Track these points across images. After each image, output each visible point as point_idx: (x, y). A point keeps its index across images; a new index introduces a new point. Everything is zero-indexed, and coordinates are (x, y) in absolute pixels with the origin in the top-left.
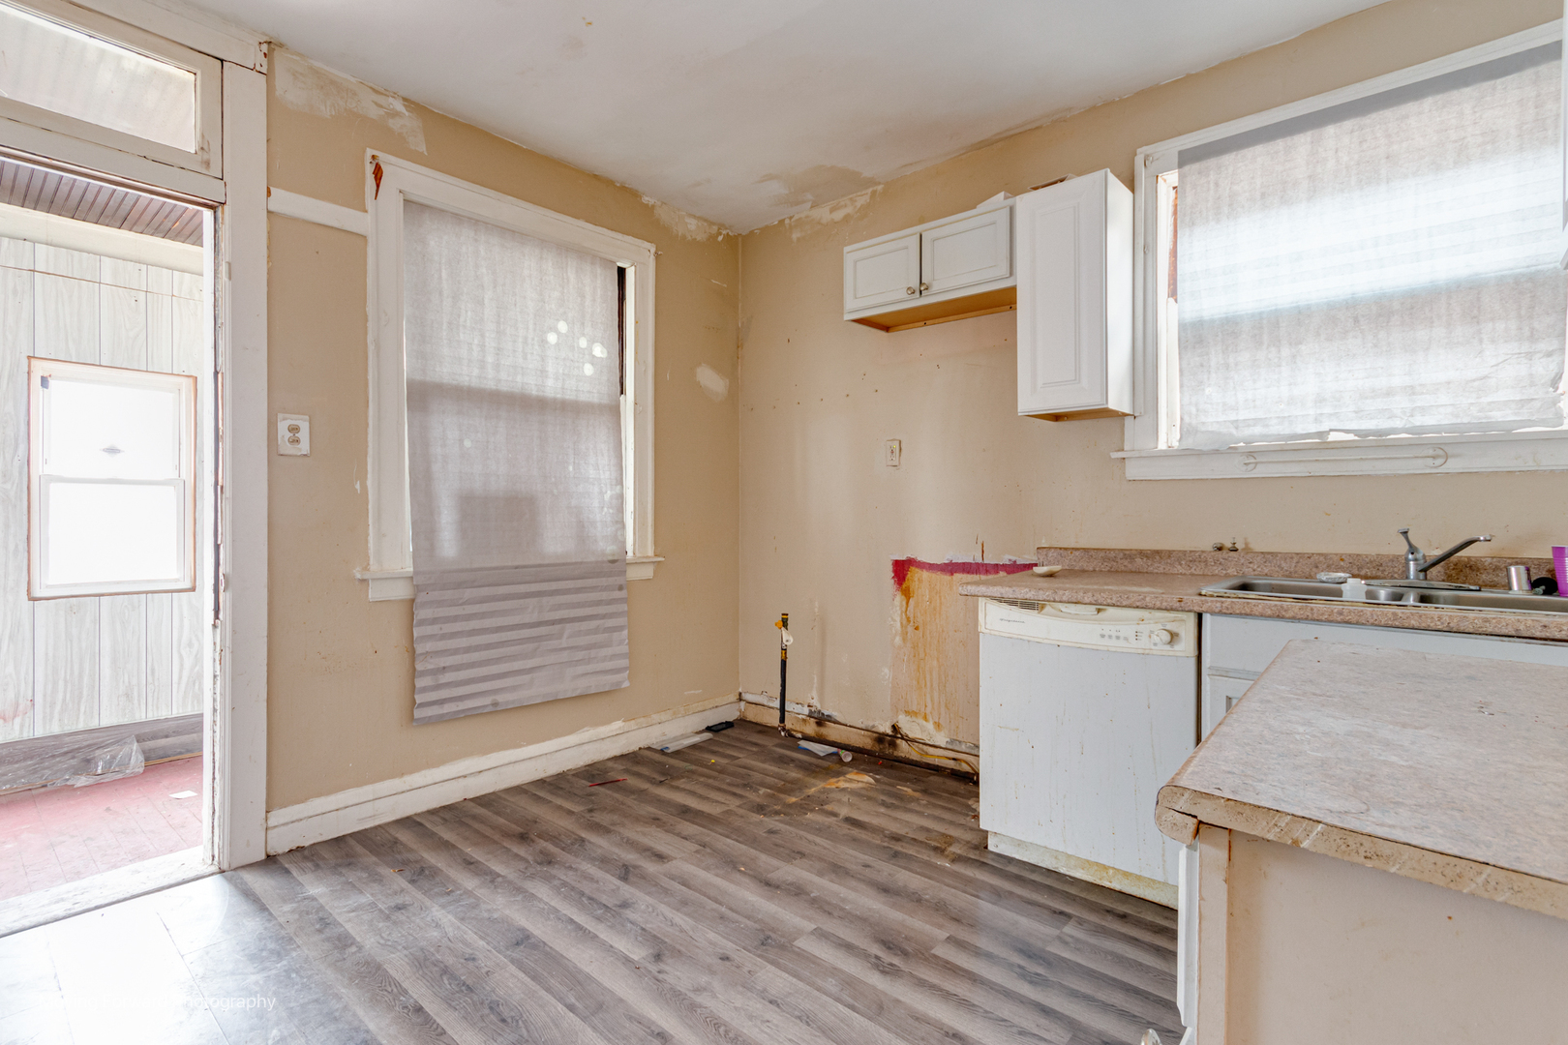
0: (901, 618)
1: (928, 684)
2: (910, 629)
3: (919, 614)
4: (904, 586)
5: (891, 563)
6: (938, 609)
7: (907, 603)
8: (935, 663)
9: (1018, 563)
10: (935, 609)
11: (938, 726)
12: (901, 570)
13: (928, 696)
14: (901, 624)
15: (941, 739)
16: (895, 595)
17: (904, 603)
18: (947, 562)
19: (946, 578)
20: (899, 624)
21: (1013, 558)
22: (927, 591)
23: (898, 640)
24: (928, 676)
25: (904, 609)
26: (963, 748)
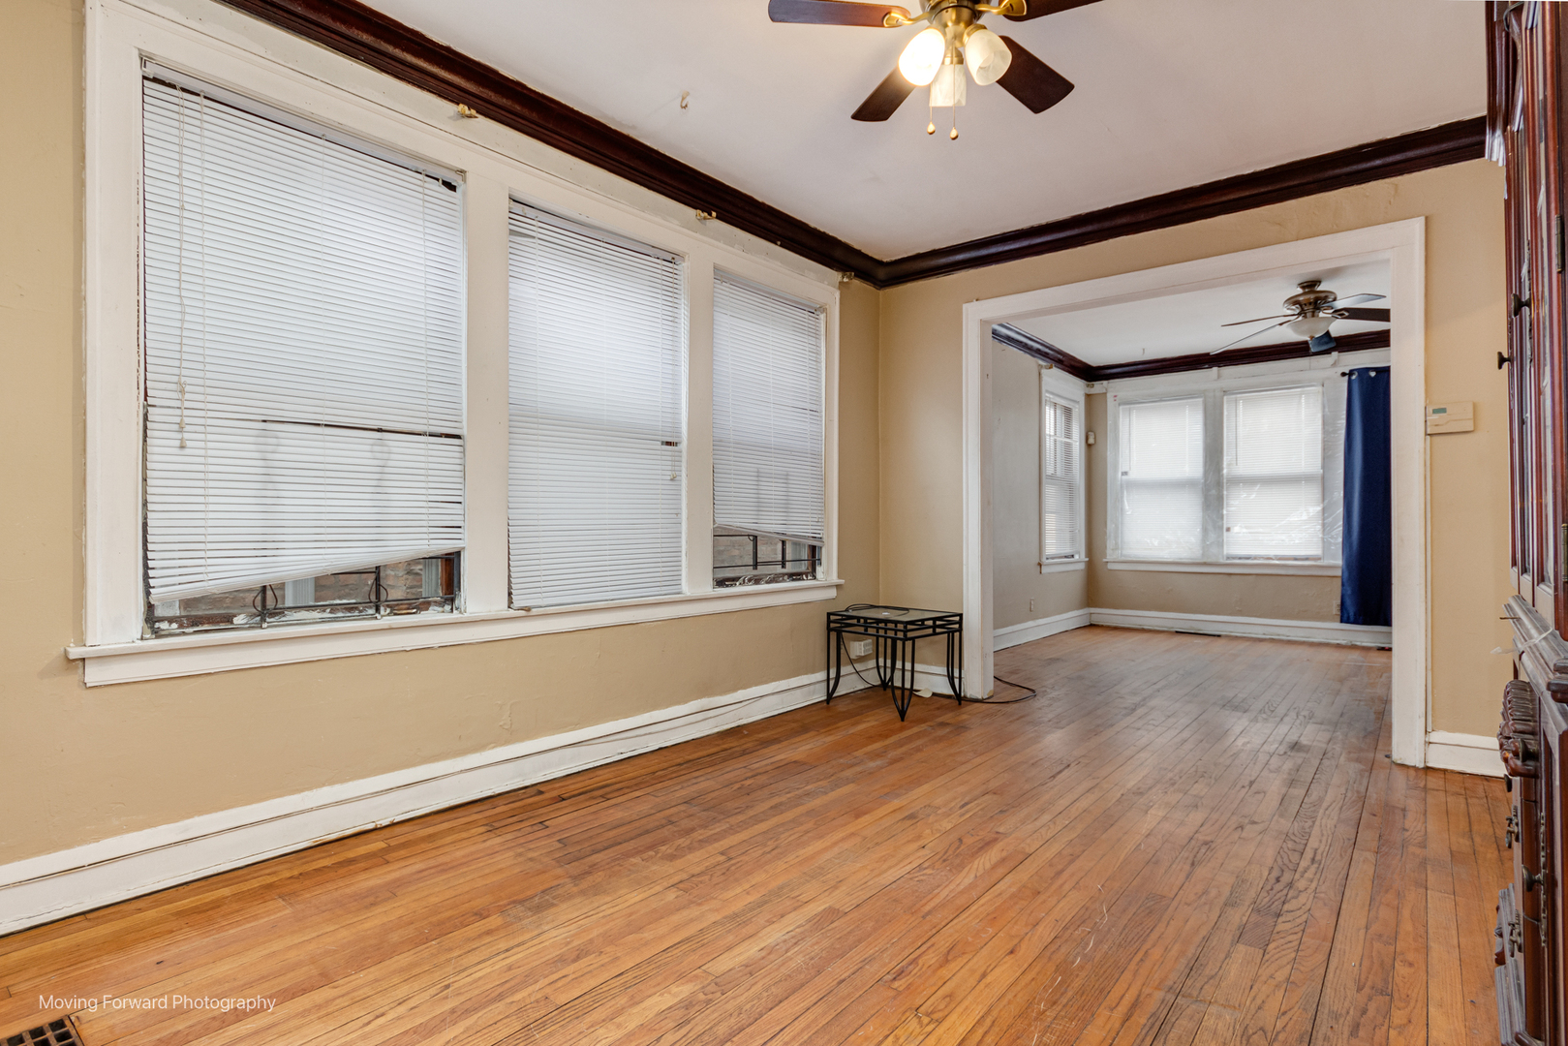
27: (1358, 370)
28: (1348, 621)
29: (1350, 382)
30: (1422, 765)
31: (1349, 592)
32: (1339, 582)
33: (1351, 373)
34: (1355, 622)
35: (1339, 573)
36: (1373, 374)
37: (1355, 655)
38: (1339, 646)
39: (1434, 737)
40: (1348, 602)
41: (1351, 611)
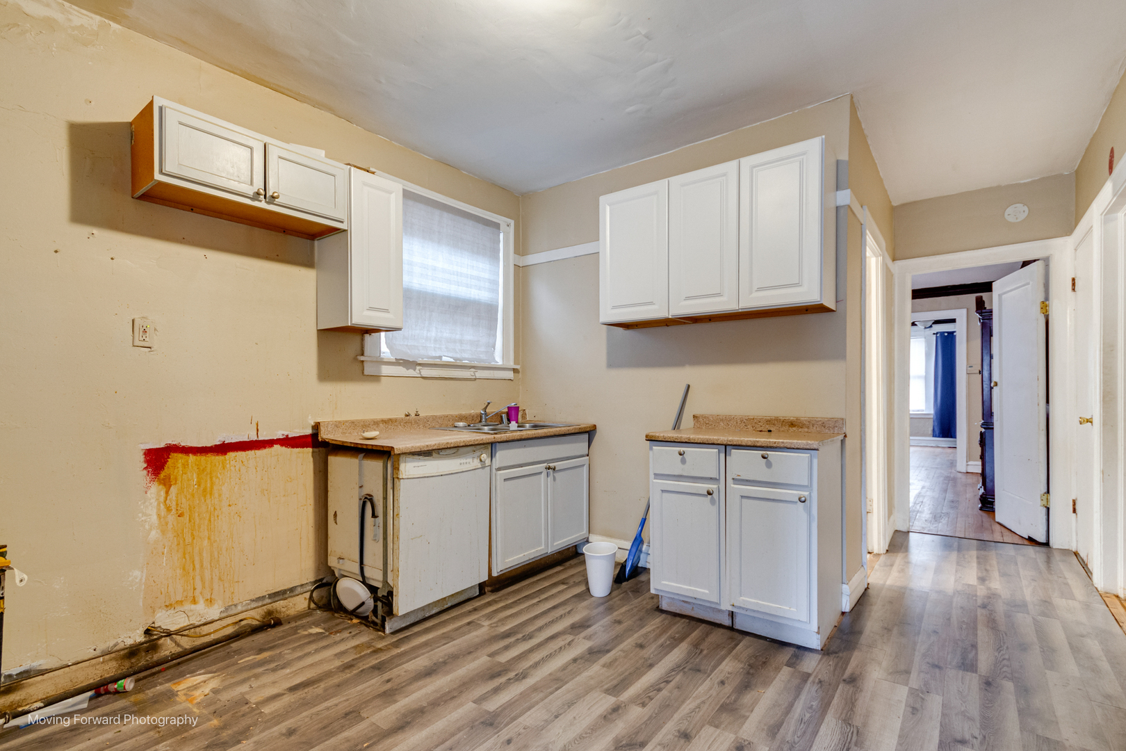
0: (159, 509)
1: (197, 566)
2: (171, 518)
3: (184, 500)
4: (162, 475)
5: (142, 453)
6: (208, 489)
7: (167, 493)
8: (206, 542)
9: (290, 436)
10: (205, 490)
11: (210, 602)
12: (157, 460)
13: (198, 578)
14: (159, 516)
15: (214, 612)
16: (149, 488)
17: (163, 493)
18: (219, 443)
19: (220, 458)
20: (155, 517)
21: (286, 433)
22: (195, 476)
23: (154, 534)
24: (197, 559)
25: (162, 499)
26: (240, 608)
27: (940, 332)
28: (936, 437)
29: (937, 337)
30: (965, 472)
31: (936, 424)
32: (932, 420)
33: (937, 333)
34: (939, 437)
35: (932, 417)
36: (946, 334)
37: (939, 450)
38: (932, 447)
39: (969, 463)
40: (936, 429)
41: (937, 433)
